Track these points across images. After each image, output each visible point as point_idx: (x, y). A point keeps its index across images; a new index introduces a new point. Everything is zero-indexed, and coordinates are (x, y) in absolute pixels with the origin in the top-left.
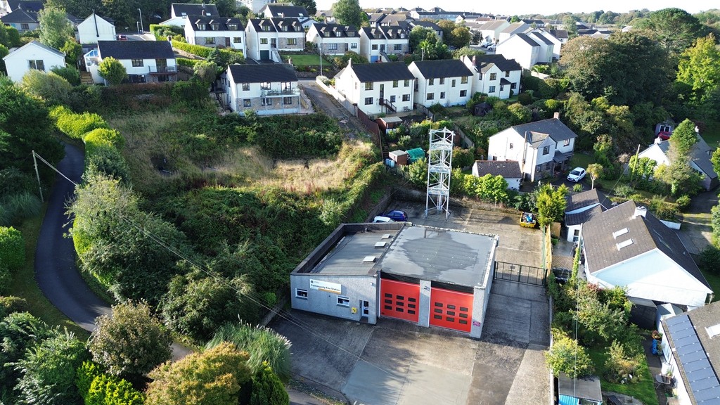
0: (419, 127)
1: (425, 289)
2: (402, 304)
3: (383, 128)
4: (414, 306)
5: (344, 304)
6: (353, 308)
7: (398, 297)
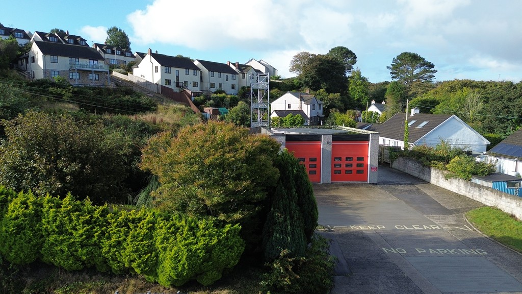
0: (217, 97)
3: (189, 96)
4: (315, 166)
7: (300, 160)
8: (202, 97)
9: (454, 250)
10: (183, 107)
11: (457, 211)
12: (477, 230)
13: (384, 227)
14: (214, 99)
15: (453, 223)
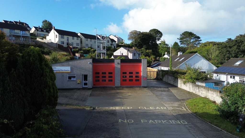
0: (86, 49)
1: (117, 64)
2: (105, 77)
3: (71, 49)
4: (111, 77)
5: (72, 79)
6: (78, 80)
7: (103, 73)
8: (77, 49)
9: (166, 121)
10: (65, 53)
11: (183, 100)
12: (188, 110)
13: (132, 108)
14: (84, 50)
15: (176, 106)
